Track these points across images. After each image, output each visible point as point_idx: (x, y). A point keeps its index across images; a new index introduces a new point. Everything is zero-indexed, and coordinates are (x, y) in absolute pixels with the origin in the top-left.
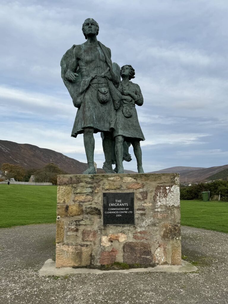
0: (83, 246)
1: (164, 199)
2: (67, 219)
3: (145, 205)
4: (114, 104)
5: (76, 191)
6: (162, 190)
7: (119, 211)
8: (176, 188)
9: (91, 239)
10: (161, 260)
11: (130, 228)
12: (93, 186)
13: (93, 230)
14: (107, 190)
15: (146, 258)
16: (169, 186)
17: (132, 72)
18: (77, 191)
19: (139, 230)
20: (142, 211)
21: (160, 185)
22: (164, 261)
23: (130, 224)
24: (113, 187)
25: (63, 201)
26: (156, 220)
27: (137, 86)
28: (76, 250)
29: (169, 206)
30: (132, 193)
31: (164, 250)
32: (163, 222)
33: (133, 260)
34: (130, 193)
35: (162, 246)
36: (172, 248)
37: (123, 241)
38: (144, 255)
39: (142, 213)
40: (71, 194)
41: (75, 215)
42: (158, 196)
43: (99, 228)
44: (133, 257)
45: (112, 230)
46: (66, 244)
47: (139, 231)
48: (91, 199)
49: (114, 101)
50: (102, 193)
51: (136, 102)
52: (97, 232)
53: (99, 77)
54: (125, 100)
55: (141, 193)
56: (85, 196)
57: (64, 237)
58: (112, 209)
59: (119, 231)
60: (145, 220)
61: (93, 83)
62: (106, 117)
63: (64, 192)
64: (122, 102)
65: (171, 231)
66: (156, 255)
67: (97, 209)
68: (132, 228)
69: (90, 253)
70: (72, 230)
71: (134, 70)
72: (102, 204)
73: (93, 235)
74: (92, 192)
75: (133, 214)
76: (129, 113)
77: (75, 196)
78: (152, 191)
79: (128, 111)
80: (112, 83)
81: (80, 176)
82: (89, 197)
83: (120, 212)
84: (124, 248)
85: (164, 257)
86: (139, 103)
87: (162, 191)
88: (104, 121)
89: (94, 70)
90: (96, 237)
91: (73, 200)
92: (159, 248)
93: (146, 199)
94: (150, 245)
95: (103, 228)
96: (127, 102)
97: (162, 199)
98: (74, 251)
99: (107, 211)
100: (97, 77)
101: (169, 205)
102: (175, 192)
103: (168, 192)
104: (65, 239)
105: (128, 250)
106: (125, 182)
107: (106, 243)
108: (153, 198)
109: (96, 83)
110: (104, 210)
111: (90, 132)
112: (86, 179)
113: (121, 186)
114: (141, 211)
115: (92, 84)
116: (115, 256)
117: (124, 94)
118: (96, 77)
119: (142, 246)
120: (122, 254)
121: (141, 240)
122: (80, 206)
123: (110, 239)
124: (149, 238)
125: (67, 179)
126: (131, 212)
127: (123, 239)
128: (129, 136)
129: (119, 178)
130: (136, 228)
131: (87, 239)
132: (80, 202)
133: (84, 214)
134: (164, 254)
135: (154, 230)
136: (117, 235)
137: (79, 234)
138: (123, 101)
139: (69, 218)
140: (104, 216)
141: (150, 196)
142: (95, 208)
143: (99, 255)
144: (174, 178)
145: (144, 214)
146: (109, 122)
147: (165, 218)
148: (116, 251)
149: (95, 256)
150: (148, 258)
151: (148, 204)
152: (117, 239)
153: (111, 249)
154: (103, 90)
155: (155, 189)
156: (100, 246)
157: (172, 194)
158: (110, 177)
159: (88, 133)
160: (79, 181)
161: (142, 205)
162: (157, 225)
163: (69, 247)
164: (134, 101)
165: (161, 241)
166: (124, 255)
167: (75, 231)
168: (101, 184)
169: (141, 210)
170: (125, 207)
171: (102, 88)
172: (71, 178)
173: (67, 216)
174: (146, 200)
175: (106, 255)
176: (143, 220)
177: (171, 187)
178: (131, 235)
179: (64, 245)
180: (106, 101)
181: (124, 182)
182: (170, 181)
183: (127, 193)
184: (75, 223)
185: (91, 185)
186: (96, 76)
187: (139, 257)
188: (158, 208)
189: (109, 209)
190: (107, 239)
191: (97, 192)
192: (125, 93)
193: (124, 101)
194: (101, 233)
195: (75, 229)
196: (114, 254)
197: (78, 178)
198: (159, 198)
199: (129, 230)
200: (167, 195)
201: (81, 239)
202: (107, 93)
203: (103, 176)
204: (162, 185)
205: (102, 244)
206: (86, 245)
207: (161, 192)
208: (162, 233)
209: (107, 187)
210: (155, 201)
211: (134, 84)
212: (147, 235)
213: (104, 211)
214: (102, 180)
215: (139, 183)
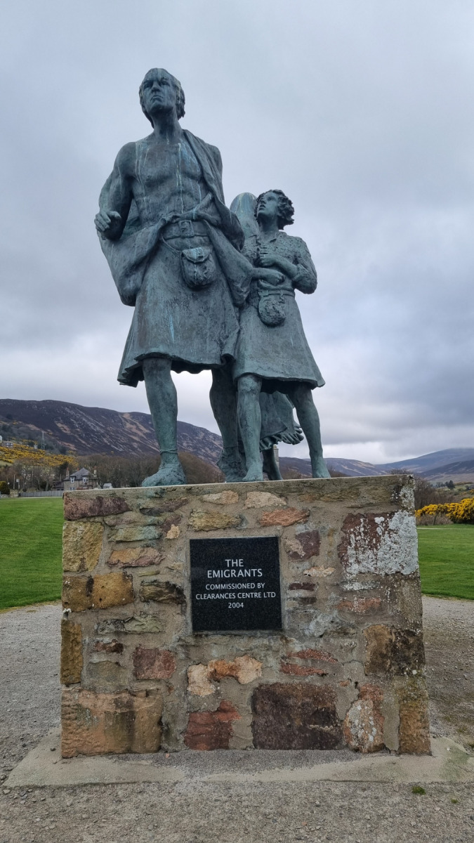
0: (135, 696)
1: (369, 553)
2: (91, 615)
3: (313, 572)
4: (231, 291)
5: (113, 537)
6: (364, 527)
7: (237, 591)
8: (405, 521)
9: (159, 675)
10: (368, 739)
11: (271, 641)
12: (161, 519)
13: (165, 648)
14: (201, 530)
15: (321, 732)
16: (383, 515)
17: (284, 206)
18: (117, 537)
19: (297, 647)
20: (306, 591)
21: (355, 514)
22: (377, 743)
23: (269, 629)
24: (218, 523)
25: (77, 565)
26: (348, 616)
27: (300, 242)
28: (117, 707)
29: (386, 575)
30: (272, 538)
31: (376, 708)
32: (370, 624)
33: (282, 738)
34: (267, 539)
35: (368, 696)
36: (399, 702)
37: (252, 679)
38: (315, 724)
39: (303, 596)
40: (100, 545)
41: (113, 606)
42: (350, 544)
43: (181, 643)
44: (283, 728)
45: (218, 647)
46: (90, 690)
47: (297, 649)
48: (157, 559)
49: (230, 283)
50: (188, 541)
51: (297, 285)
52: (176, 653)
53: (183, 219)
54: (264, 279)
55: (299, 537)
56: (139, 550)
57: (82, 667)
58: (217, 587)
59: (238, 650)
60: (316, 617)
61: (168, 237)
62: (208, 326)
63: (82, 538)
64: (256, 284)
65: (394, 650)
66: (351, 722)
67: (174, 586)
68: (276, 643)
69: (155, 715)
70: (104, 647)
71: (290, 203)
72: (187, 573)
73: (165, 662)
74: (159, 538)
75: (277, 602)
76: (274, 314)
77: (113, 551)
78: (333, 531)
79: (271, 307)
80: (223, 235)
81: (124, 493)
82: (152, 553)
83: (241, 595)
84: (254, 699)
85: (374, 729)
86: (304, 286)
87: (362, 529)
88: (203, 337)
89: (168, 201)
90: (173, 667)
91: (107, 563)
92: (360, 702)
93: (317, 554)
94: (332, 692)
95: (191, 641)
96: (271, 284)
97: (363, 553)
98: (111, 709)
99: (203, 591)
100: (178, 219)
101: (387, 571)
102: (401, 532)
103: (381, 534)
104: (84, 673)
105: (267, 708)
106: (254, 507)
107: (201, 685)
108: (336, 552)
109: (175, 237)
110: (192, 590)
111: (161, 369)
112: (140, 501)
113: (242, 519)
114: (302, 591)
115: (166, 240)
116: (229, 725)
117: (262, 264)
118: (175, 221)
119: (307, 696)
120: (249, 720)
121: (305, 676)
122: (126, 578)
123: (212, 673)
124: (328, 670)
125: (89, 504)
126: (272, 595)
127: (250, 673)
128: (276, 375)
129: (233, 496)
130: (287, 642)
131: (148, 673)
132: (126, 567)
133: (137, 601)
134: (375, 721)
135: (342, 648)
136: (233, 663)
137: (126, 659)
138: (258, 283)
139: (94, 614)
140: (194, 608)
141: (328, 545)
142: (167, 583)
143: (184, 721)
144: (398, 489)
145: (312, 600)
146: (220, 340)
147: (375, 611)
148: (232, 710)
149: (172, 725)
150: (327, 733)
151: (321, 571)
152: (234, 674)
153: (218, 705)
154: (194, 253)
155: (340, 525)
156: (186, 694)
157: (392, 539)
158: (209, 493)
159: (155, 372)
160: (120, 507)
161: (306, 572)
162: (352, 631)
163: (96, 697)
164: (290, 281)
165: (364, 681)
166: (254, 722)
167: (113, 652)
168: (184, 515)
169: (302, 588)
170: (254, 579)
171: (192, 248)
172: (100, 499)
173: (90, 608)
174: (314, 558)
175: (203, 722)
176: (309, 618)
177: (391, 517)
178: (273, 662)
179: (84, 692)
180: (204, 283)
181: (250, 506)
182: (387, 500)
183: (258, 539)
184: (112, 627)
185: (157, 518)
186: (175, 217)
187: (300, 729)
188: (351, 582)
189: (209, 587)
190: (206, 673)
191: (171, 537)
192: (263, 261)
193: (262, 283)
194: (188, 657)
195: (114, 644)
196: (223, 718)
197: (119, 499)
198: (354, 552)
199: (269, 648)
200: (378, 541)
201: (129, 675)
202: (206, 260)
203: (189, 490)
204: (362, 511)
205: (189, 689)
206: (145, 692)
207: (360, 533)
208: (367, 657)
209: (199, 523)
210: (342, 559)
211: (290, 238)
212: (322, 662)
213: (194, 592)
214: (186, 502)
215: (293, 509)
